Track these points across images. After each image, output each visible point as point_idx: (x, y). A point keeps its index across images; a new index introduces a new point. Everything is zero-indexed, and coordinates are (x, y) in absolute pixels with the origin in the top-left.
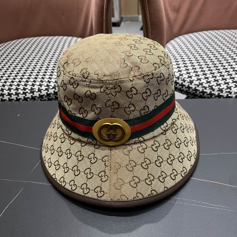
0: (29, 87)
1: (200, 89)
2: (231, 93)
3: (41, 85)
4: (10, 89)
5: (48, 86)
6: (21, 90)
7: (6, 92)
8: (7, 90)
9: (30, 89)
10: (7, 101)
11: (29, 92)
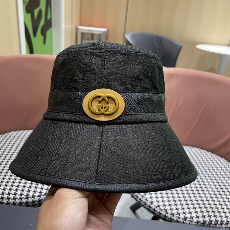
0: (25, 193)
1: (158, 210)
2: (179, 218)
3: (35, 192)
4: (9, 194)
5: (41, 192)
6: (19, 195)
7: (5, 196)
8: (7, 194)
9: (26, 194)
10: (5, 204)
11: (25, 197)
